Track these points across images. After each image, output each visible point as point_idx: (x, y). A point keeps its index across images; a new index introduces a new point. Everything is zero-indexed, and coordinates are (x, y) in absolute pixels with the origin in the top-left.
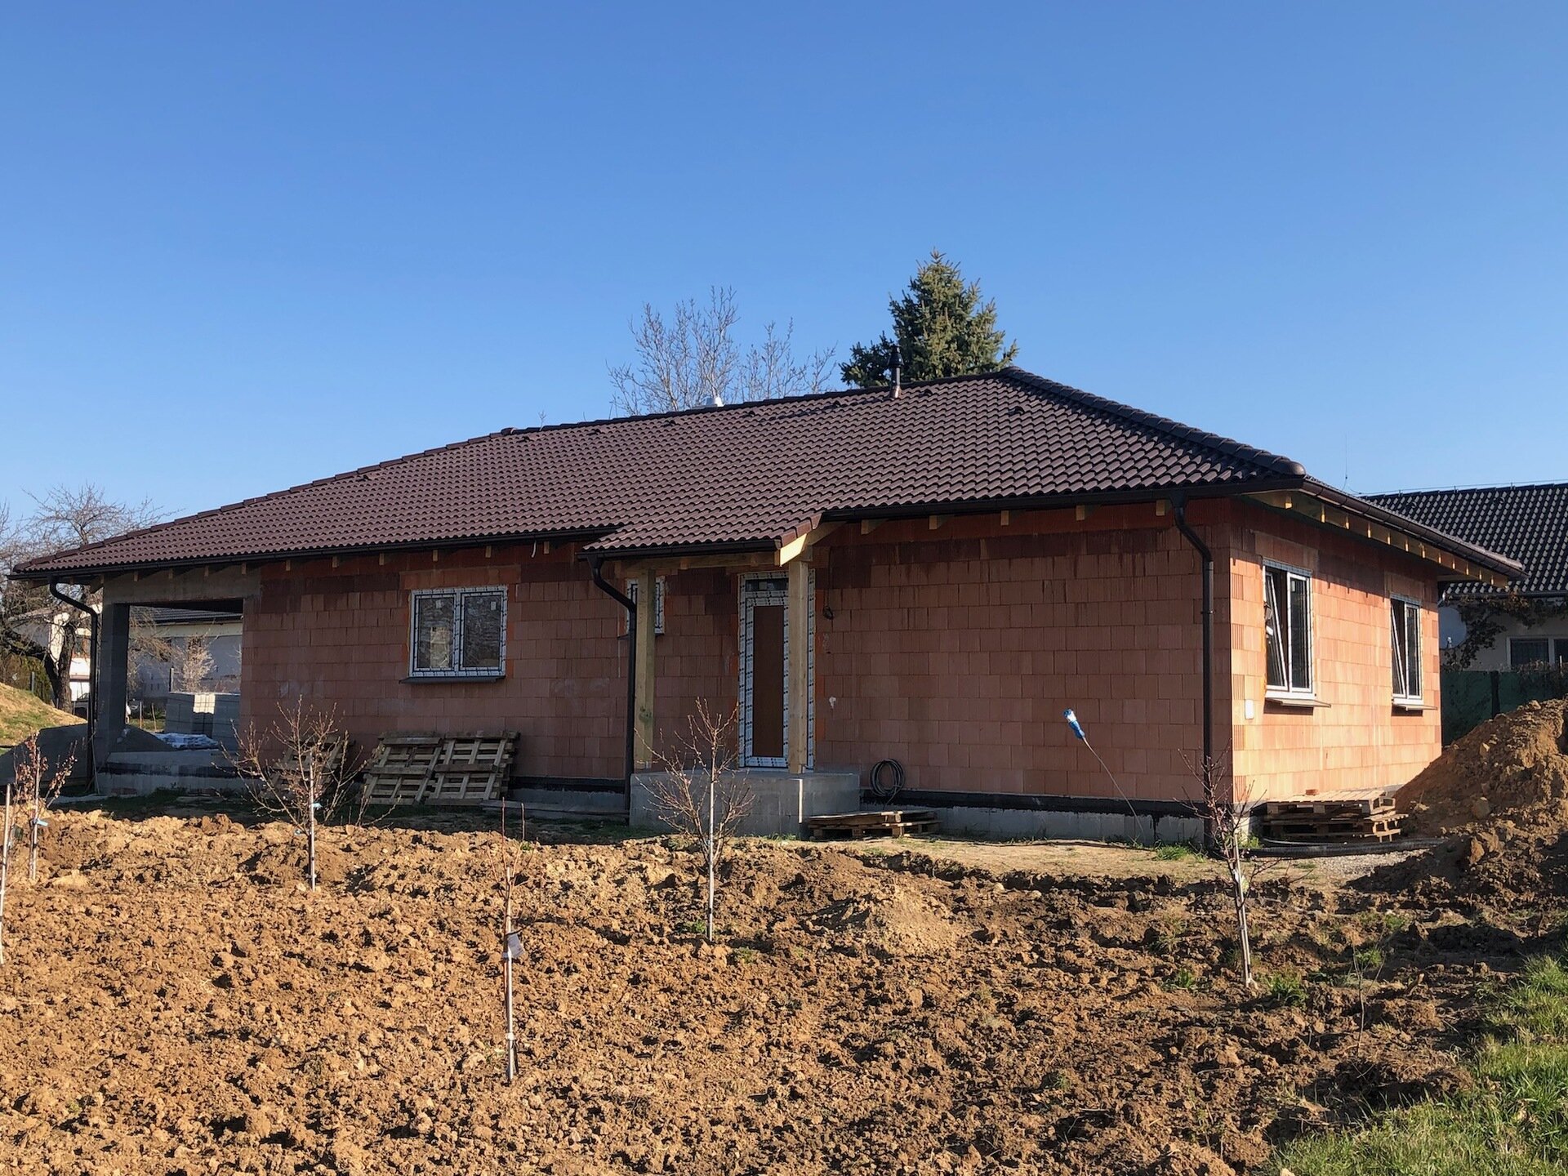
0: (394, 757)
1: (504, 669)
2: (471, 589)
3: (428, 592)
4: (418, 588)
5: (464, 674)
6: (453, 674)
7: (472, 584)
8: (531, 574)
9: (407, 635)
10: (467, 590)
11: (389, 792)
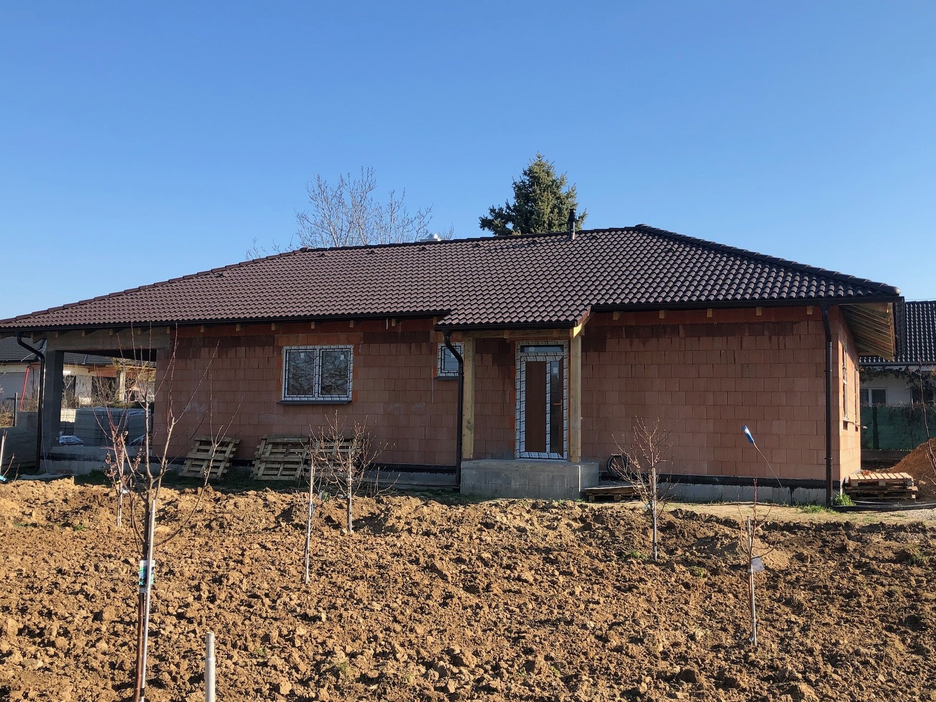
0: (275, 450)
1: (350, 396)
2: (327, 347)
3: (296, 348)
4: (289, 345)
5: (322, 399)
6: (314, 399)
7: (328, 343)
8: (369, 339)
9: (280, 374)
10: (324, 347)
11: (276, 472)
